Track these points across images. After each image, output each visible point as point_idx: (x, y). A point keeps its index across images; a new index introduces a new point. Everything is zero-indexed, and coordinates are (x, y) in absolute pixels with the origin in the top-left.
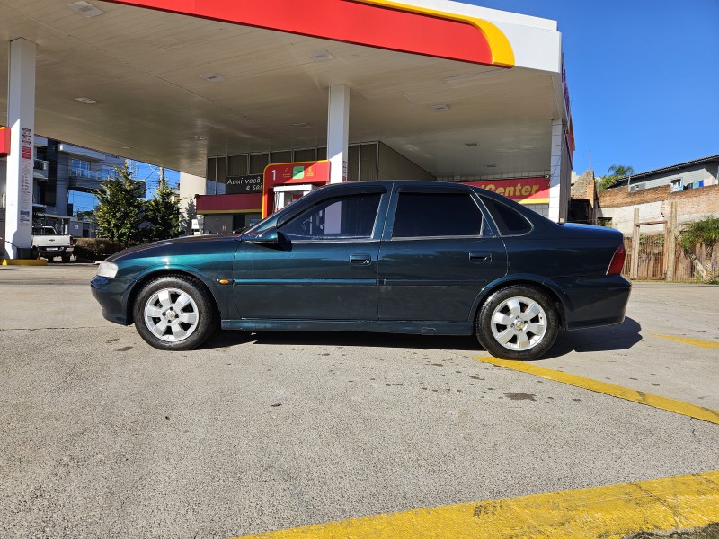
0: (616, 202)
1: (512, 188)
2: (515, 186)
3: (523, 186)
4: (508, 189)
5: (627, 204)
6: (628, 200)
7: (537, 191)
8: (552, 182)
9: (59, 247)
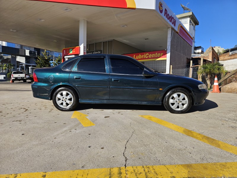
0: (225, 59)
1: (154, 55)
2: (155, 54)
3: (158, 54)
4: (153, 55)
5: (229, 59)
6: (229, 58)
7: (162, 55)
8: (168, 52)
9: (21, 78)
